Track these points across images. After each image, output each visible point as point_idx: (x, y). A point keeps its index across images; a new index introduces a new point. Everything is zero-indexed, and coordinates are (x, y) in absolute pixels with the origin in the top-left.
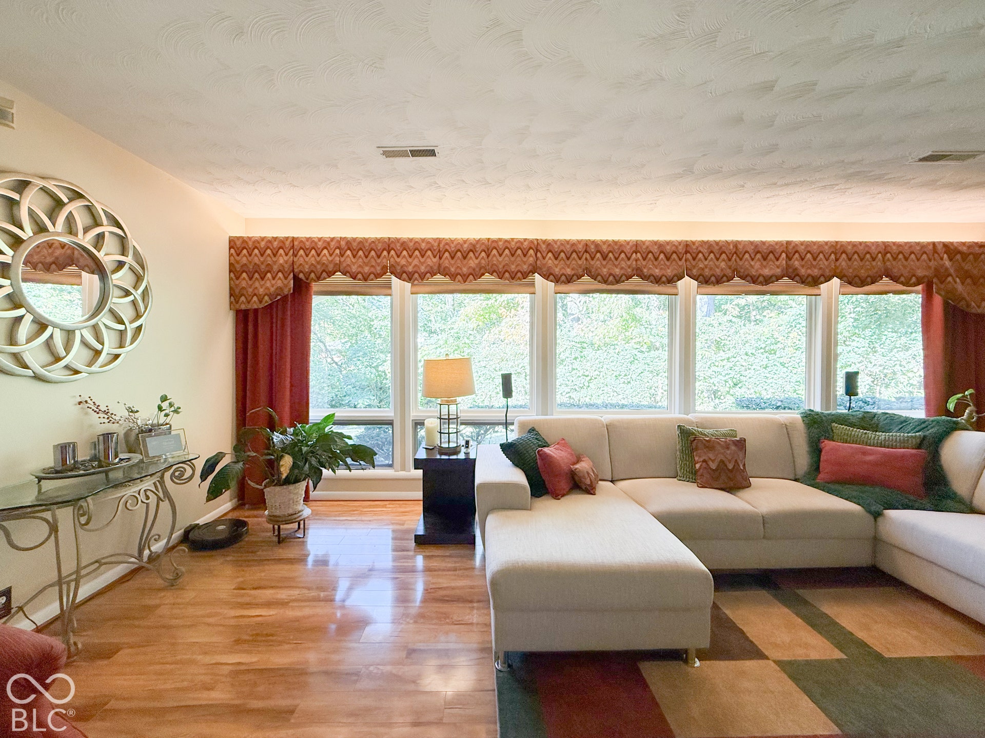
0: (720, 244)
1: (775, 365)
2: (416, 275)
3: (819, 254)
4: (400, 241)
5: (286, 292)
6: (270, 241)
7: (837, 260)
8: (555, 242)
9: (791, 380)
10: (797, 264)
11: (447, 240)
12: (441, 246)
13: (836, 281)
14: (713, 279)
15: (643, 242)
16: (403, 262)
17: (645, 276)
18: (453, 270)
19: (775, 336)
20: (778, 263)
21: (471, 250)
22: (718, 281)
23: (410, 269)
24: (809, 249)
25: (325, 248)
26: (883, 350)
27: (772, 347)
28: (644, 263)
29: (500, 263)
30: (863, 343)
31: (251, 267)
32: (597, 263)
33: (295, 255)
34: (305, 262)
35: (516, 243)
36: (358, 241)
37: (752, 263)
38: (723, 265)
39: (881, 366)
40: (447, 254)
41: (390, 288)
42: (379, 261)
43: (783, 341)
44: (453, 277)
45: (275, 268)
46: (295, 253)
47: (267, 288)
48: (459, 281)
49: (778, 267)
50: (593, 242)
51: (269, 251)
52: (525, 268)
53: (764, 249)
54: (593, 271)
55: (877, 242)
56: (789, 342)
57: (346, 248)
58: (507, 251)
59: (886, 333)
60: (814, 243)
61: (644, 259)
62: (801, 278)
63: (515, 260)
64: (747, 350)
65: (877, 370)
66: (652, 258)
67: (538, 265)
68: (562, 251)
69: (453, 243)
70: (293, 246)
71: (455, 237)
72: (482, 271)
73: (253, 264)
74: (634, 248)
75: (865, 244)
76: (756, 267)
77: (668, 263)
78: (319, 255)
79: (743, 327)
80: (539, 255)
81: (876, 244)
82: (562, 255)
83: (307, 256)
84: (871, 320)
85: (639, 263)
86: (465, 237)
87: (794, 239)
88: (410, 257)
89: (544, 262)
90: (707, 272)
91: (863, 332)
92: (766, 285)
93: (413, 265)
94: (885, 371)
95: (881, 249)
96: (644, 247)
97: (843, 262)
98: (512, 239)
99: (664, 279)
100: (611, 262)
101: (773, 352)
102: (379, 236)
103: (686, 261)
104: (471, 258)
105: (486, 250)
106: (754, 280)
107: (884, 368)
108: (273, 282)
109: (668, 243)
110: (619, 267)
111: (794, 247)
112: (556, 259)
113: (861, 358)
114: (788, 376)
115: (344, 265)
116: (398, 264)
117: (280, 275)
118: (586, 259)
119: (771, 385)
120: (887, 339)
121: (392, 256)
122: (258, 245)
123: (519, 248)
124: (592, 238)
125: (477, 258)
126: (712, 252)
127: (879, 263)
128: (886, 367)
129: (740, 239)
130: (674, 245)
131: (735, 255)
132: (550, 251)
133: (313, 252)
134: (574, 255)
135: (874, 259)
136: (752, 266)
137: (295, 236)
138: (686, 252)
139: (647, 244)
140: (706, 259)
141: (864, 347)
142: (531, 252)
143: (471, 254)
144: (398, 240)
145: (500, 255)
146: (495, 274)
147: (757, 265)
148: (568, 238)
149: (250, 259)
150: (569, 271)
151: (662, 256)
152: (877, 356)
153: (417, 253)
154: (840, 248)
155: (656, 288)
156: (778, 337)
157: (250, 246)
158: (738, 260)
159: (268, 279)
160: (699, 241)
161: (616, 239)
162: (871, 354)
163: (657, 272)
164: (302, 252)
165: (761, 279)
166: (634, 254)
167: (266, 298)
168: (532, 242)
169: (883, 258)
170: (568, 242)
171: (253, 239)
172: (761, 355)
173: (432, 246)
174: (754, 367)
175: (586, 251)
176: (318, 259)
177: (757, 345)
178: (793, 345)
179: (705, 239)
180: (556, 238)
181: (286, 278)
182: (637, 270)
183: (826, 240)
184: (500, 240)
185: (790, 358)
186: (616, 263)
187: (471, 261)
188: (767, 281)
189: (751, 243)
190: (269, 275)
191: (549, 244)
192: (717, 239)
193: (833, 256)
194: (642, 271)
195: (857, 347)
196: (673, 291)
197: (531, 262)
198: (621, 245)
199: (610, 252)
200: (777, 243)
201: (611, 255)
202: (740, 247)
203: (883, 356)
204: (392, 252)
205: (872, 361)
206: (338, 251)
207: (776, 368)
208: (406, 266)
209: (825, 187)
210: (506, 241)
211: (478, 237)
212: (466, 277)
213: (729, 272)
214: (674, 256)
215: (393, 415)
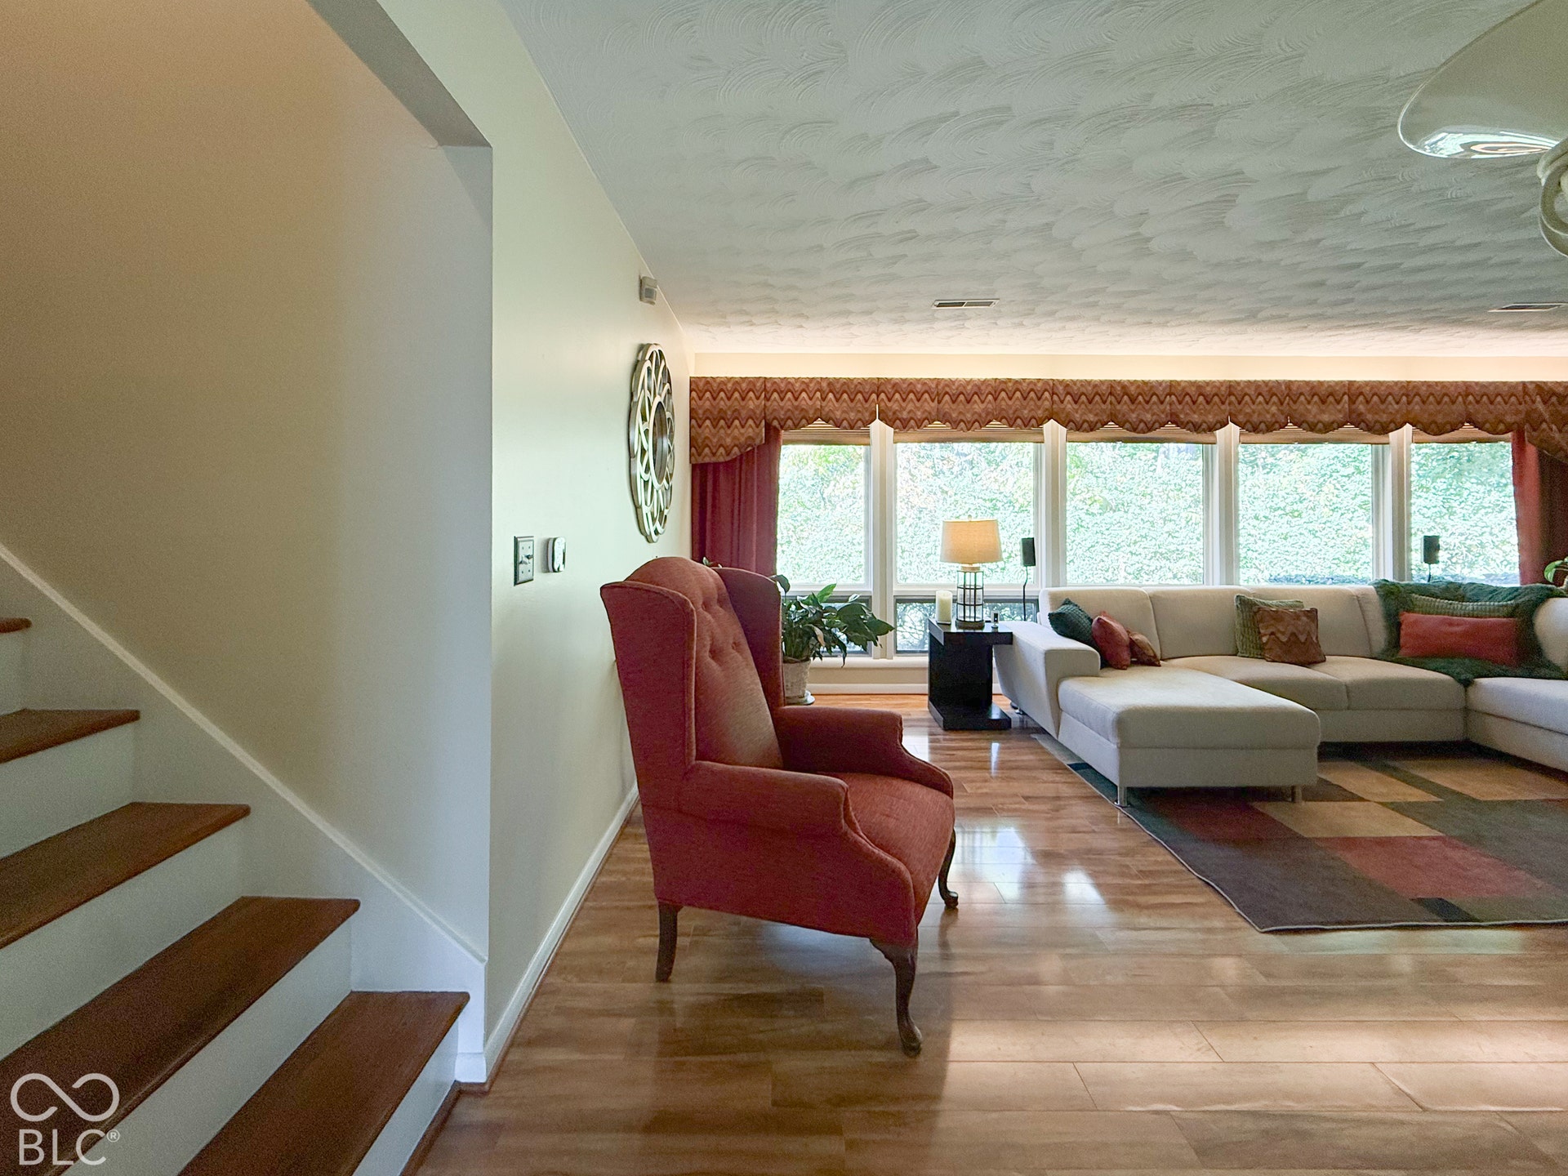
0: (1270, 384)
1: (1301, 534)
2: (912, 422)
3: (1387, 396)
4: (892, 382)
5: (757, 442)
6: (737, 383)
7: (1409, 403)
8: (1074, 382)
9: (1326, 557)
10: (1362, 408)
11: (946, 380)
12: (940, 387)
13: (1408, 428)
14: (1263, 426)
15: (1179, 383)
16: (896, 407)
17: (1182, 423)
18: (954, 415)
19: (1299, 491)
20: (1339, 407)
21: (976, 393)
22: (1270, 429)
23: (905, 415)
24: (1376, 390)
25: (803, 390)
26: (1464, 511)
27: (1295, 507)
28: (1180, 407)
29: (1010, 407)
30: (1434, 500)
31: (716, 413)
32: (1124, 407)
33: (767, 399)
34: (780, 406)
35: (1029, 384)
36: (841, 381)
37: (1309, 407)
38: (1274, 409)
39: (1462, 534)
40: (947, 397)
41: (869, 436)
42: (867, 405)
43: (1312, 498)
44: (955, 424)
45: (744, 413)
46: (768, 396)
47: (735, 438)
48: (962, 429)
49: (1340, 411)
50: (1119, 382)
51: (736, 395)
52: (1040, 414)
53: (1323, 391)
54: (1120, 416)
55: (1456, 382)
56: (1322, 499)
57: (827, 391)
58: (1018, 394)
59: (1468, 485)
60: (1381, 383)
61: (1180, 403)
62: (1367, 425)
63: (1028, 404)
64: (1257, 512)
65: (1457, 541)
66: (1190, 401)
67: (1055, 410)
68: (1083, 394)
69: (954, 385)
70: (765, 388)
71: (956, 377)
72: (989, 418)
73: (717, 410)
74: (1168, 391)
75: (1443, 385)
76: (1313, 411)
77: (1208, 407)
78: (796, 399)
79: (1249, 476)
80: (1055, 397)
81: (1456, 384)
82: (1083, 398)
83: (782, 400)
84: (1445, 466)
85: (1173, 407)
86: (968, 377)
87: (1358, 379)
88: (904, 400)
89: (1062, 406)
90: (1255, 419)
91: (1434, 484)
92: (1325, 433)
93: (907, 410)
94: (1468, 542)
95: (1462, 390)
96: (1180, 388)
97: (1417, 408)
98: (1024, 380)
99: (1204, 426)
100: (1140, 406)
101: (1296, 514)
102: (866, 376)
103: (1230, 404)
104: (975, 402)
105: (993, 393)
106: (1312, 428)
107: (1467, 539)
108: (742, 431)
109: (1208, 383)
110: (1150, 412)
111: (1358, 388)
112: (1076, 402)
113: (1433, 524)
114: (1321, 550)
115: (827, 409)
116: (890, 409)
117: (750, 422)
118: (1111, 403)
119: (1295, 563)
120: (1469, 494)
121: (883, 399)
122: (724, 387)
123: (1032, 390)
124: (1118, 378)
125: (983, 402)
126: (1260, 394)
127: (1459, 407)
128: (1470, 537)
129: (1293, 379)
130: (1215, 386)
131: (1288, 398)
132: (1068, 393)
133: (789, 395)
134: (1097, 398)
135: (1453, 402)
136: (1309, 411)
137: (768, 376)
138: (1231, 394)
139: (1183, 384)
140: (1254, 403)
141: (1435, 507)
142: (1046, 394)
143: (976, 397)
144: (888, 380)
145: (1010, 399)
146: (1004, 420)
147: (1313, 409)
148: (1089, 378)
149: (714, 403)
150: (1091, 418)
151: (1201, 399)
152: (1455, 520)
153: (911, 396)
154: (1412, 390)
155: (1195, 436)
156: (1304, 491)
157: (715, 389)
158: (1291, 402)
159: (736, 427)
160: (1245, 382)
161: (1146, 378)
162: (1447, 517)
163: (1196, 418)
164: (775, 395)
165: (1320, 426)
166: (1168, 397)
167: (736, 449)
168: (1046, 382)
169: (1464, 403)
170: (1089, 382)
171: (718, 380)
172: (1279, 519)
173: (930, 388)
174: (1268, 536)
175: (1111, 394)
176: (796, 403)
177: (1273, 504)
178: (1328, 504)
179: (1252, 378)
180: (1075, 378)
181: (757, 426)
182: (1171, 415)
183: (1396, 379)
184: (1010, 380)
185: (1325, 523)
186: (1147, 407)
187: (976, 406)
188: (1328, 427)
189: (1307, 383)
190: (737, 422)
191: (1068, 385)
192: (1266, 378)
193: (1404, 398)
194: (1178, 416)
195: (1425, 507)
196: (1211, 439)
197: (1047, 407)
198: (1152, 387)
199: (1140, 394)
200: (1337, 383)
201: (1140, 398)
202: (1294, 388)
203: (1464, 520)
204: (883, 396)
205: (1449, 527)
206: (818, 394)
207: (1302, 539)
208: (900, 412)
209: (1397, 328)
210: (1016, 382)
211: (983, 377)
212: (971, 424)
213: (1282, 419)
214: (1216, 399)
215: (871, 590)
